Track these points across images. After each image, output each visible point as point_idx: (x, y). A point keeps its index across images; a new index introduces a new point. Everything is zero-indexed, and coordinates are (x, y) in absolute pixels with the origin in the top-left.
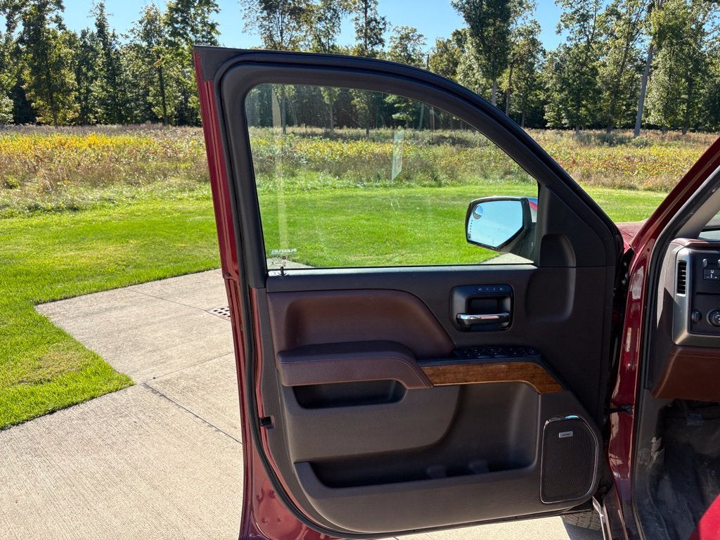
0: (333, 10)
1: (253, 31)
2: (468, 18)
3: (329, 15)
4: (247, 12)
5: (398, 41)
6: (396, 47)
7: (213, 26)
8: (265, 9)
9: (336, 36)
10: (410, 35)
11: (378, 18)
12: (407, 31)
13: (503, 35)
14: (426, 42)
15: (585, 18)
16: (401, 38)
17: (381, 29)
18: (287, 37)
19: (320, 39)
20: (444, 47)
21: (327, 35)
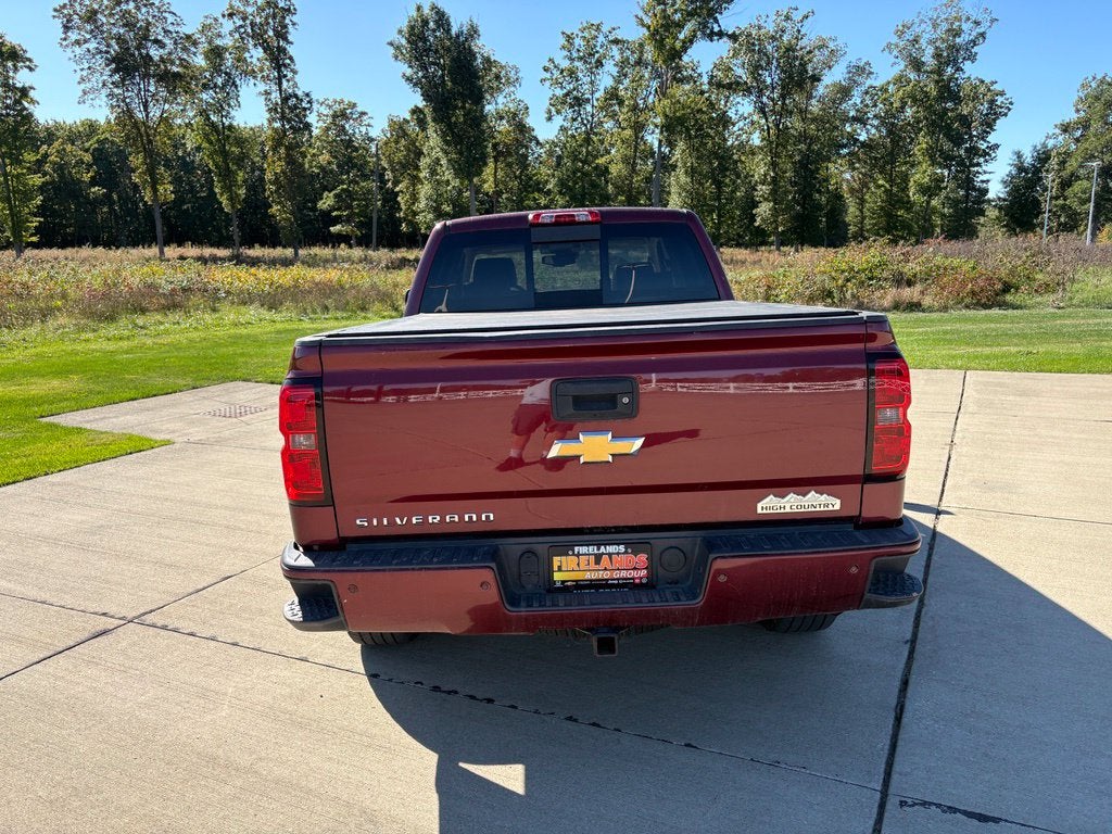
0: (226, 73)
1: (97, 102)
2: (426, 96)
3: (220, 81)
4: (85, 73)
5: (329, 120)
6: (328, 129)
7: (24, 92)
8: (115, 71)
9: (233, 113)
10: (348, 111)
11: (300, 93)
12: (342, 106)
13: (477, 120)
14: (371, 122)
15: (579, 102)
16: (335, 116)
17: (305, 109)
18: (155, 112)
19: (208, 115)
20: (399, 129)
21: (219, 110)
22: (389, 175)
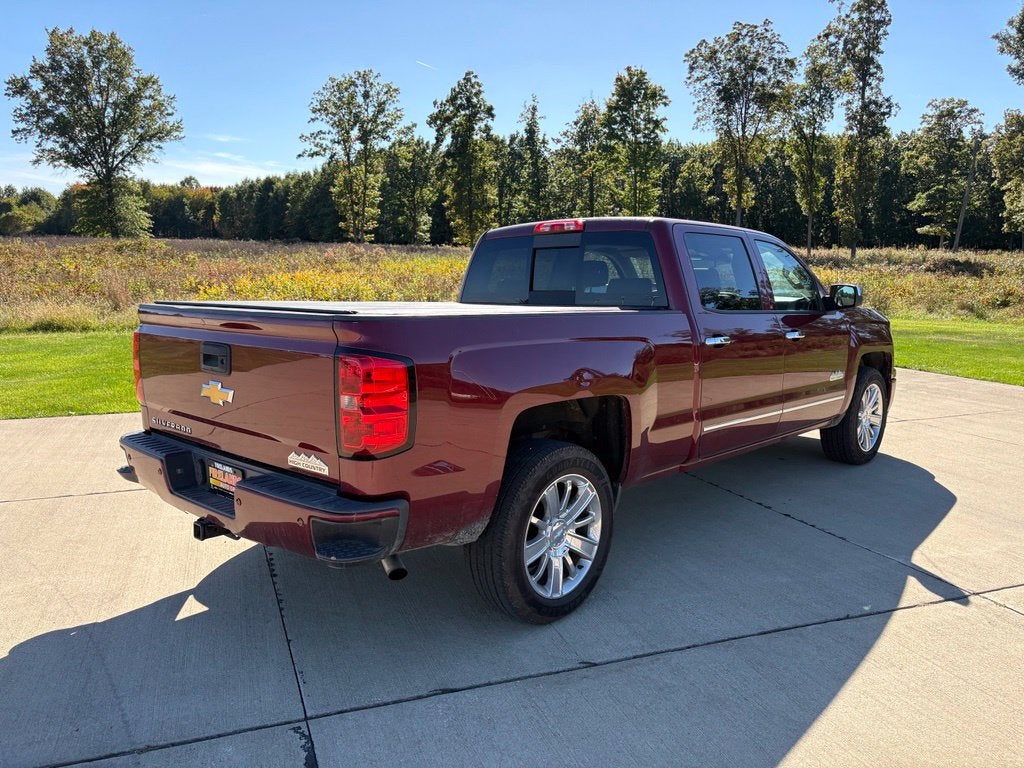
1: (708, 127)
3: (817, 97)
4: (700, 104)
5: (935, 120)
7: (657, 124)
8: (722, 99)
9: (824, 124)
10: (956, 111)
11: (880, 99)
12: (951, 105)
14: (982, 118)
16: (940, 117)
17: (883, 114)
18: (750, 131)
19: (799, 129)
20: (1016, 124)
21: (812, 122)
22: (997, 173)
